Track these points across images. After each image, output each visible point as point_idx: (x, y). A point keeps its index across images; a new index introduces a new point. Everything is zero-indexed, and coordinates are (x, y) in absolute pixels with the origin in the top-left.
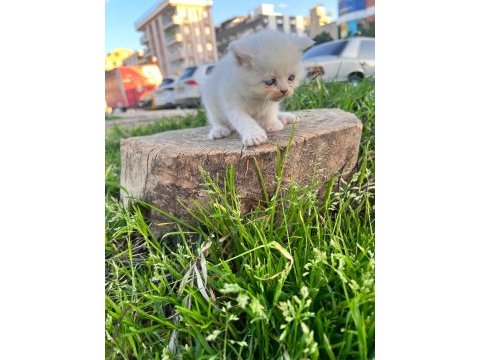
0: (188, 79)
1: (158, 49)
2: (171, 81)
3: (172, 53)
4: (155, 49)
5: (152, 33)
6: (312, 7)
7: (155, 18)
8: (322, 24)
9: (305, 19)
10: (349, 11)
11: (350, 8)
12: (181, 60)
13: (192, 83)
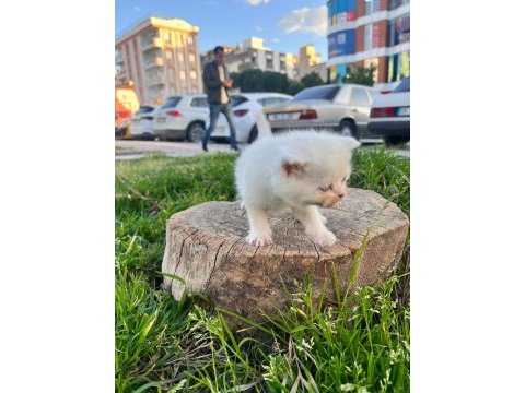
0: (171, 109)
1: (134, 71)
2: (150, 109)
3: (151, 76)
4: (130, 71)
5: (128, 54)
6: (302, 46)
7: (133, 37)
8: (311, 64)
9: (294, 57)
10: (339, 55)
11: (340, 51)
12: (161, 86)
13: (176, 114)
